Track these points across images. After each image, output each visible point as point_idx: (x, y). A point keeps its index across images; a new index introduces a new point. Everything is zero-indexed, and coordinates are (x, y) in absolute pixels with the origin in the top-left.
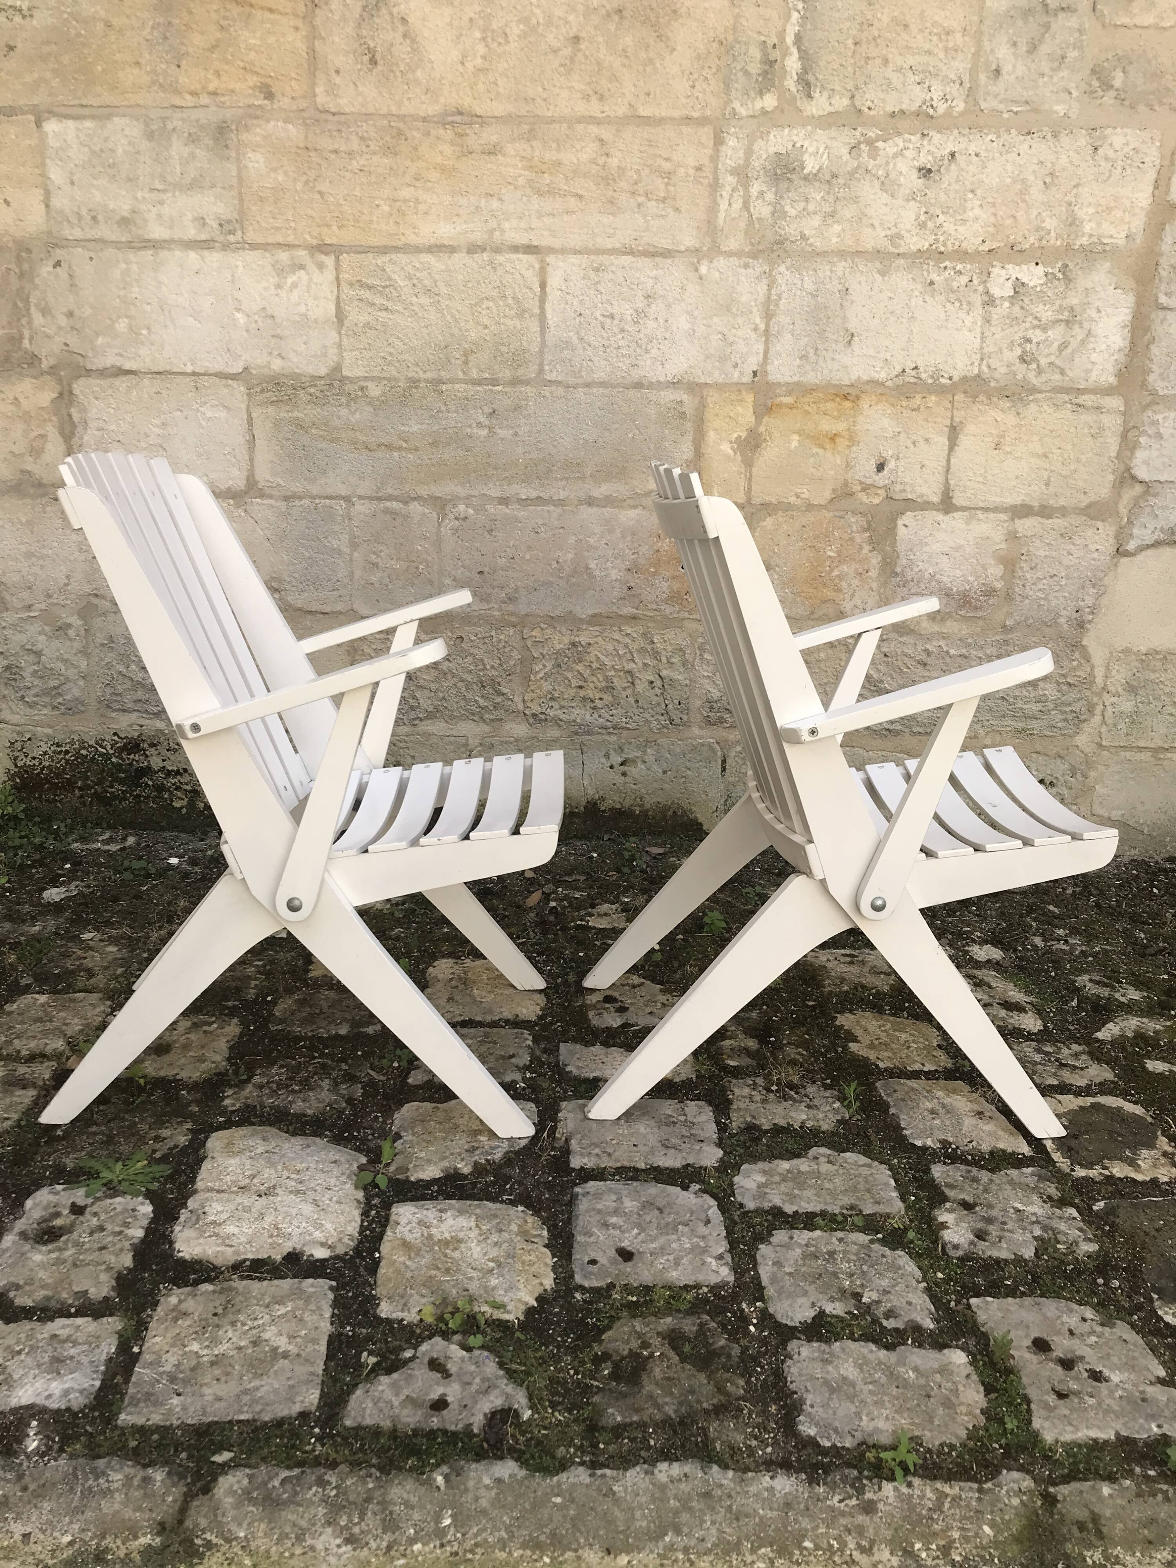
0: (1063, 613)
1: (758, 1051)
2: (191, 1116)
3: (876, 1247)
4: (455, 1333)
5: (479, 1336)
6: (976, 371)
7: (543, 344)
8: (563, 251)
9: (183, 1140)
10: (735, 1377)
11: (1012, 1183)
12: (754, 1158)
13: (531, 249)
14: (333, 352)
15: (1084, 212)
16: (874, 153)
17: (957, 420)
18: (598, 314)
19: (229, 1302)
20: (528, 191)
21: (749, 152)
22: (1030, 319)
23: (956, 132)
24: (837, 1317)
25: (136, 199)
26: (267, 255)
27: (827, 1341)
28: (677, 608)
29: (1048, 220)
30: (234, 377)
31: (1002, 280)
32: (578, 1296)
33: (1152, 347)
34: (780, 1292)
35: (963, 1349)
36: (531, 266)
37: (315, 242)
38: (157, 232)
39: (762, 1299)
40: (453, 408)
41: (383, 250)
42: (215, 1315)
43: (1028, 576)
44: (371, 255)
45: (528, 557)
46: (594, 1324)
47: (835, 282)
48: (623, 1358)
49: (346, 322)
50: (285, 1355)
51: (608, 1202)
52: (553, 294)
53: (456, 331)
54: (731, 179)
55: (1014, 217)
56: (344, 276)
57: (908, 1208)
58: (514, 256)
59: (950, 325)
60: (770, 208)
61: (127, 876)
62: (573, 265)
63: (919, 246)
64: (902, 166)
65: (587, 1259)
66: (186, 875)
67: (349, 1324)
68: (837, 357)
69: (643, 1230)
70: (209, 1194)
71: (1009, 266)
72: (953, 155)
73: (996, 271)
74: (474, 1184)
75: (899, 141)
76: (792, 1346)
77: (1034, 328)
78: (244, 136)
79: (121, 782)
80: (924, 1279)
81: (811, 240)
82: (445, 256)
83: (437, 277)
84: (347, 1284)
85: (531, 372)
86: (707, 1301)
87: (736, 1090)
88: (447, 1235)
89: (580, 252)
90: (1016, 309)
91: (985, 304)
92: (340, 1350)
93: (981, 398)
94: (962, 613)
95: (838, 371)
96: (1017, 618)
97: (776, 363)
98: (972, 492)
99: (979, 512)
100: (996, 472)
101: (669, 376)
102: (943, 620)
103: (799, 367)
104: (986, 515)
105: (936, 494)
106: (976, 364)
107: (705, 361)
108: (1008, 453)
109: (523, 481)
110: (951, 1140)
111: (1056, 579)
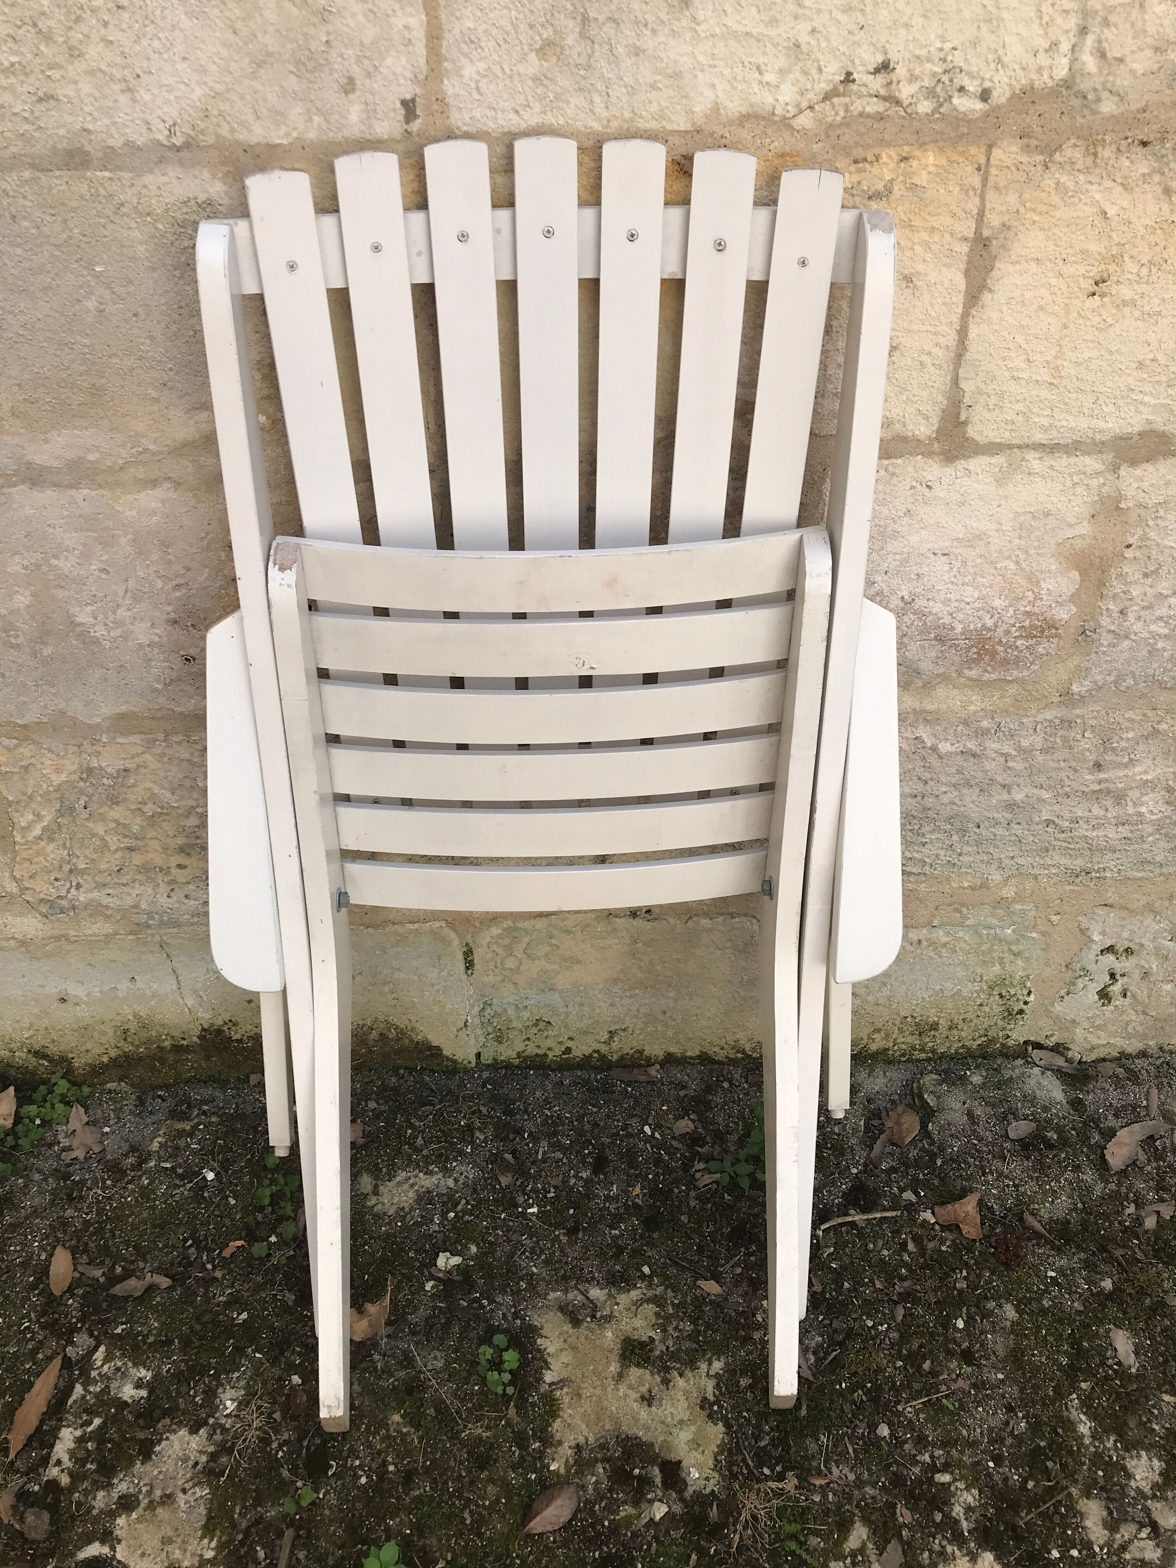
6: (1062, 72)
17: (994, 220)
43: (1135, 592)
68: (649, 43)
93: (1069, 151)
94: (974, 673)
95: (653, 87)
96: (1099, 678)
97: (469, 71)
98: (1019, 407)
99: (1031, 455)
100: (1086, 355)
101: (158, 125)
102: (929, 687)
103: (536, 79)
104: (1048, 461)
105: (927, 418)
106: (1065, 47)
107: (254, 76)
108: (1125, 303)
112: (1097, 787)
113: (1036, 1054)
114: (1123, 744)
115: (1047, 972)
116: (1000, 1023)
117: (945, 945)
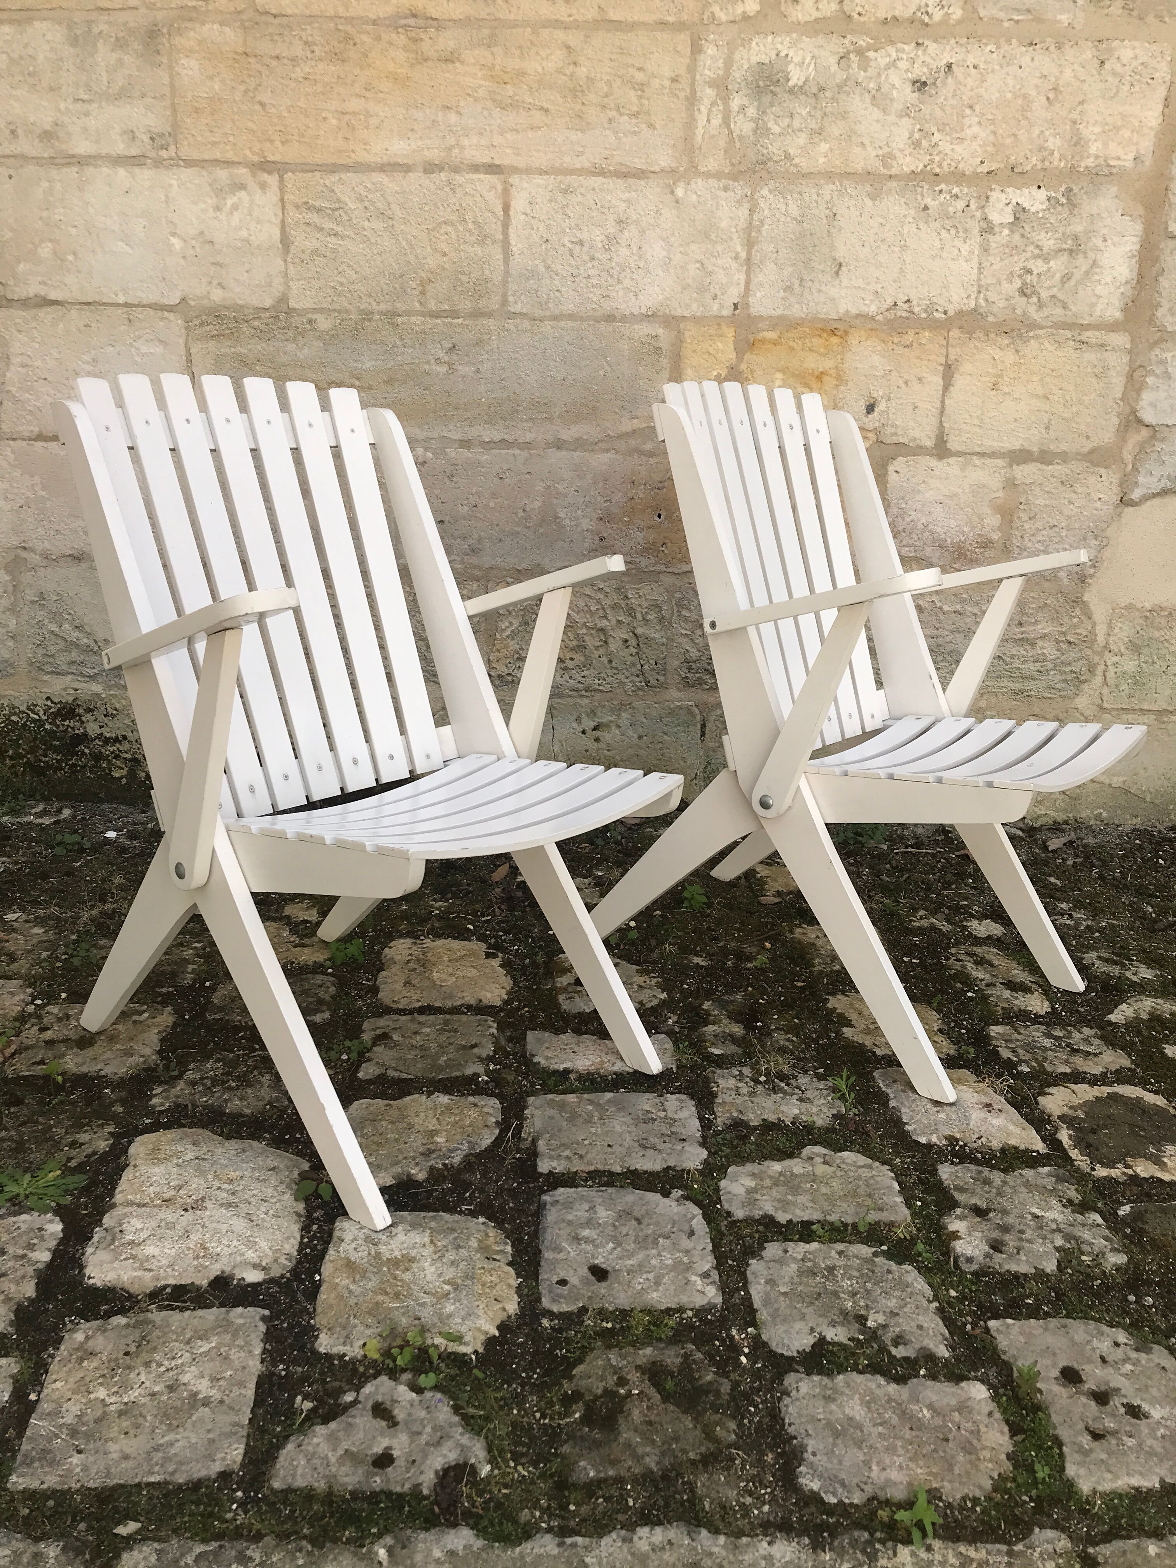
1: (744, 1038)
2: (114, 1117)
3: (880, 1260)
4: (403, 1370)
5: (432, 1375)
6: (973, 305)
7: (507, 273)
8: (528, 171)
9: (103, 1145)
10: (724, 1419)
11: (1027, 1184)
12: (742, 1159)
13: (493, 169)
14: (278, 281)
15: (1090, 131)
16: (864, 65)
17: (952, 357)
18: (566, 240)
19: (143, 1338)
20: (489, 104)
21: (729, 63)
22: (1031, 248)
23: (953, 41)
24: (839, 1344)
25: (59, 110)
26: (204, 173)
27: (829, 1374)
28: (653, 560)
29: (1051, 139)
30: (170, 308)
31: (1001, 205)
32: (545, 1323)
33: (1161, 279)
34: (775, 1315)
35: (982, 1381)
36: (493, 187)
37: (256, 159)
38: (82, 147)
39: (754, 1324)
40: (409, 342)
41: (333, 169)
42: (127, 1354)
43: (1027, 526)
44: (317, 174)
45: (492, 505)
46: (564, 1357)
47: (822, 207)
48: (597, 1398)
49: (292, 249)
50: (206, 1402)
51: (580, 1212)
52: (517, 219)
53: (412, 258)
54: (710, 92)
55: (1015, 135)
56: (288, 197)
57: (914, 1215)
58: (475, 176)
59: (945, 255)
60: (752, 125)
61: (59, 850)
62: (538, 186)
63: (913, 168)
64: (895, 78)
65: (555, 1279)
66: (123, 850)
67: (282, 1361)
68: (824, 288)
69: (619, 1244)
70: (129, 1209)
71: (1010, 190)
72: (949, 66)
73: (995, 195)
74: (430, 1193)
75: (892, 50)
76: (790, 1379)
77: (1035, 257)
78: (177, 41)
79: (56, 750)
80: (936, 1298)
81: (796, 160)
82: (399, 176)
83: (390, 199)
84: (283, 1312)
85: (494, 303)
86: (692, 1327)
87: (720, 1081)
88: (397, 1254)
89: (546, 173)
90: (1017, 237)
91: (984, 231)
92: (271, 1394)
93: (979, 334)
95: (825, 303)
97: (759, 295)
98: (968, 435)
99: (975, 458)
100: (993, 414)
101: (643, 307)
103: (783, 299)
104: (983, 460)
105: (930, 438)
106: (973, 297)
107: (682, 293)
108: (1006, 394)
109: (486, 422)
110: (958, 1136)
111: (1056, 529)
112: (1021, 636)
114: (1031, 611)
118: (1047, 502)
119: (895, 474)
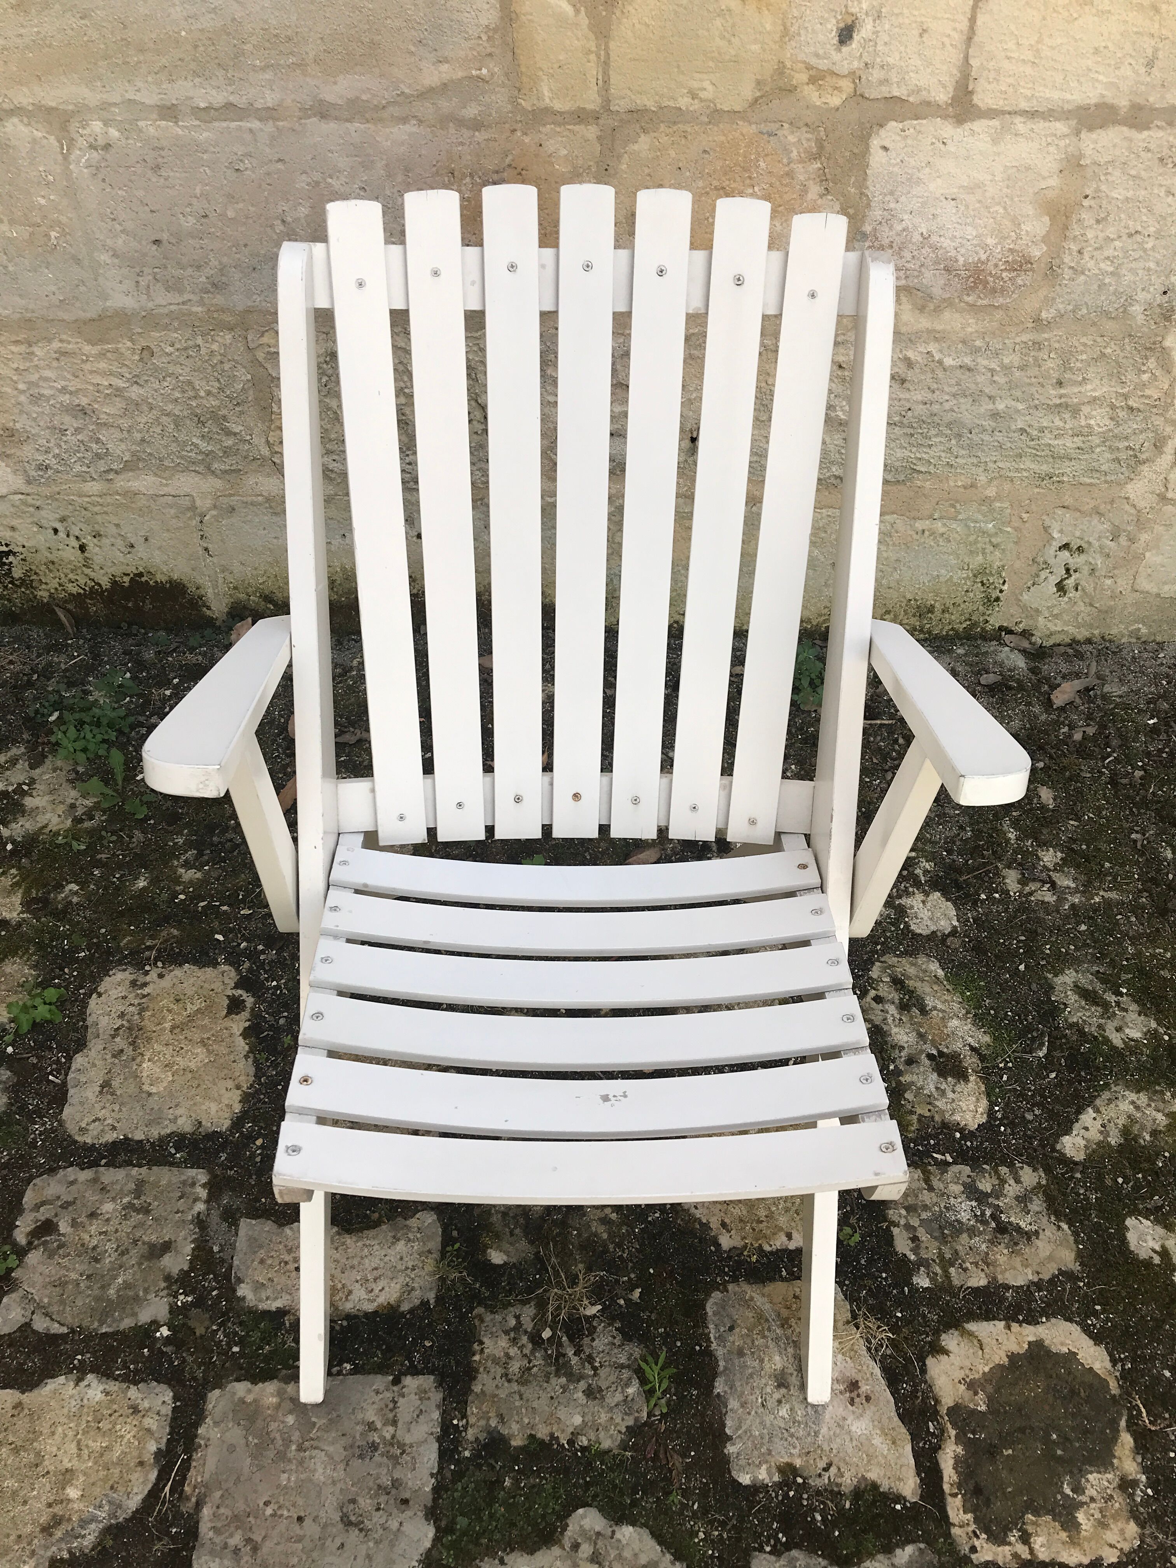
0: (1141, 296)
43: (1090, 235)
45: (230, 214)
87: (487, 1342)
94: (970, 299)
96: (1061, 306)
98: (1011, 80)
99: (1018, 120)
100: (1059, 41)
102: (938, 310)
104: (1030, 125)
105: (944, 87)
109: (196, 74)
110: (798, 1463)
111: (1138, 238)
112: (1058, 401)
113: (1007, 638)
114: (1079, 365)
115: (1018, 564)
116: (981, 608)
117: (942, 534)
118: (1130, 194)
119: (881, 152)
